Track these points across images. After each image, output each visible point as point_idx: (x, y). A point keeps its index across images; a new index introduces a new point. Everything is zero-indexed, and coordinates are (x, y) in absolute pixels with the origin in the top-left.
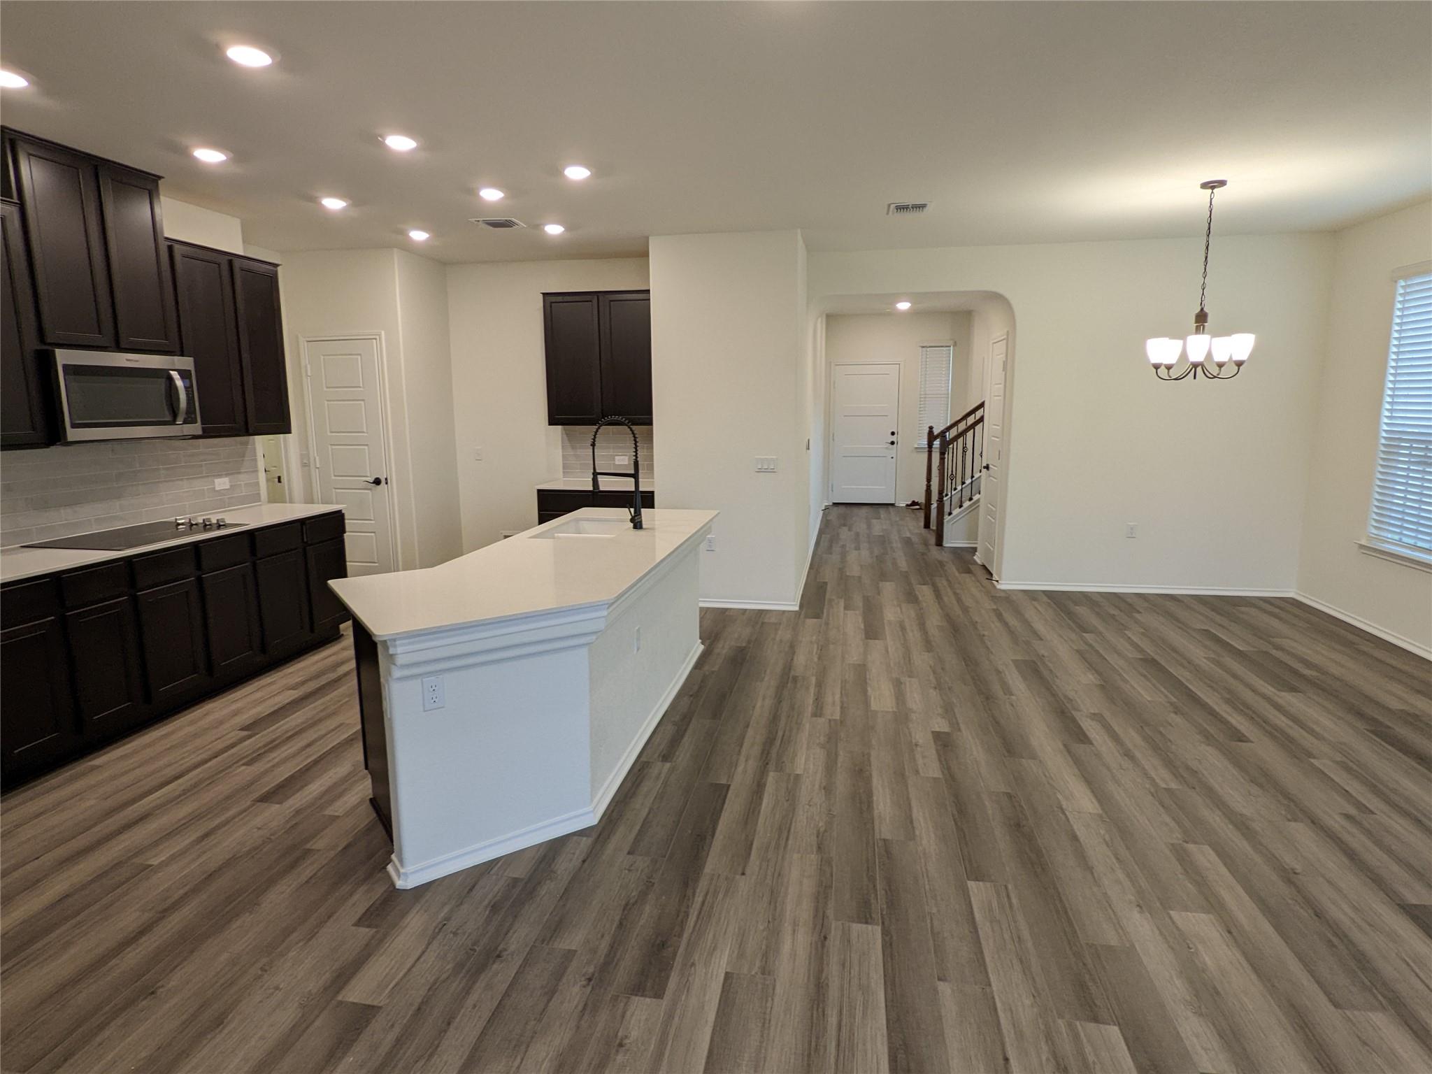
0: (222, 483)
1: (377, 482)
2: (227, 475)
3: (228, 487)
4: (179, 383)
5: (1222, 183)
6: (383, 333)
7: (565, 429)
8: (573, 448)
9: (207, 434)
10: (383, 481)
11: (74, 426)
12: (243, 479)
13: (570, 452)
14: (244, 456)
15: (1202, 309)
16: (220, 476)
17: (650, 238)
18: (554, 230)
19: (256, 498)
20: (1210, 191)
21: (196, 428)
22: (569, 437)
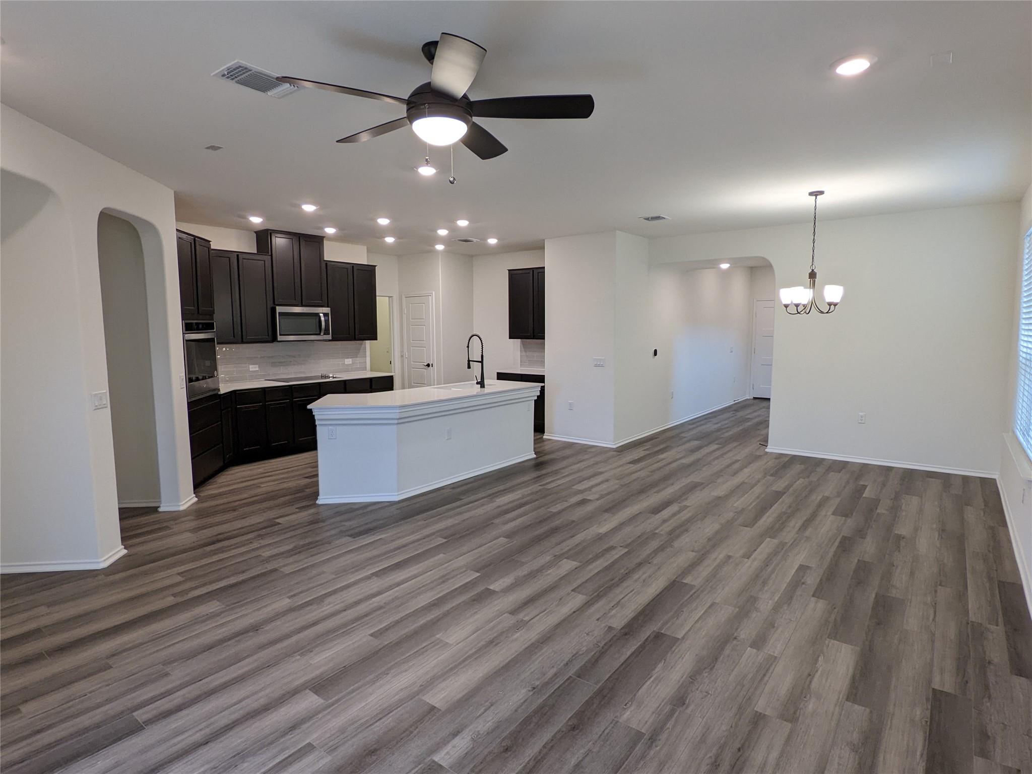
0: (348, 361)
1: (428, 365)
2: (351, 358)
3: (351, 363)
4: (323, 319)
5: (822, 193)
6: (434, 293)
7: (522, 341)
8: (526, 352)
9: (334, 339)
10: (431, 365)
11: (280, 335)
12: (358, 360)
13: (524, 353)
14: (360, 350)
15: (813, 270)
16: (348, 358)
17: (546, 240)
18: (493, 241)
19: (365, 369)
20: (814, 197)
21: (329, 337)
22: (524, 347)
